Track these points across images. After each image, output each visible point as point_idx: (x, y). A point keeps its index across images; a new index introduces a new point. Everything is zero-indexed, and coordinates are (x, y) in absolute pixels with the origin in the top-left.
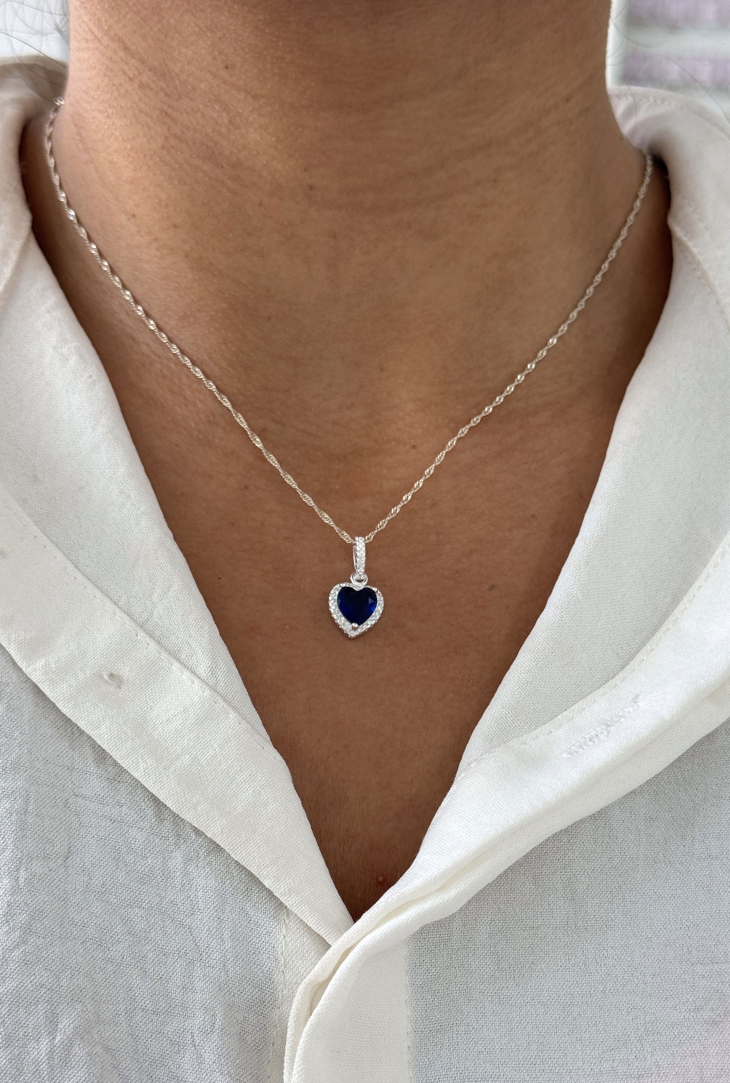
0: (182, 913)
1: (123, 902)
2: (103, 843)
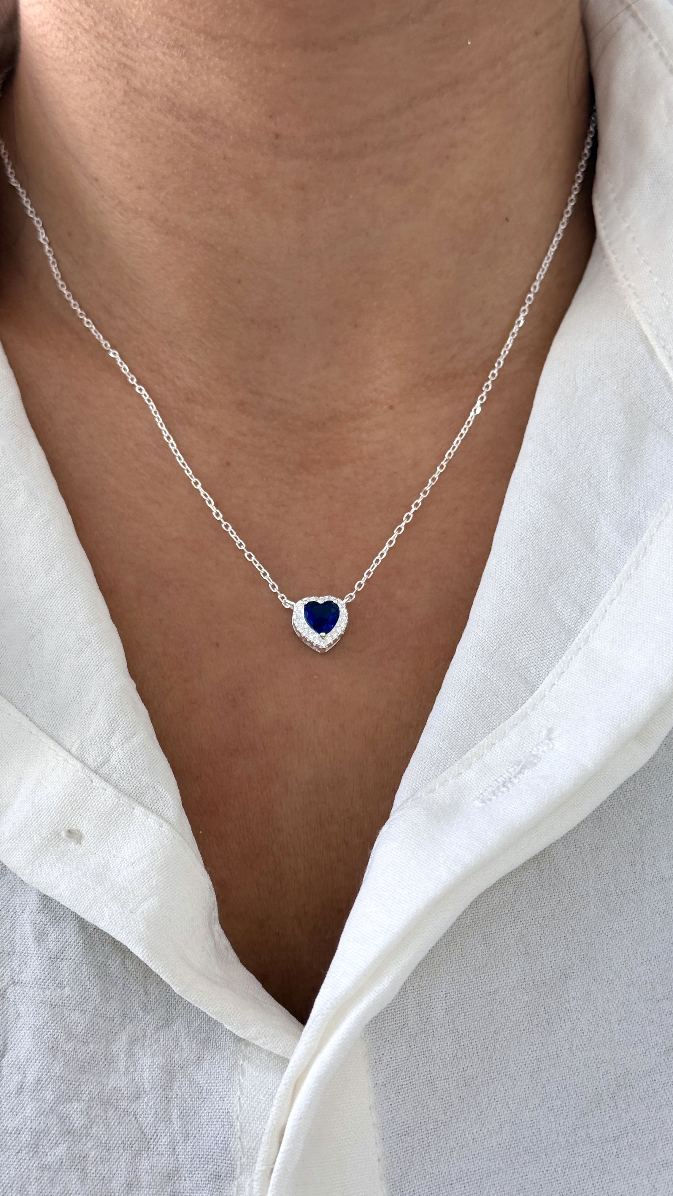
2: (41, 1033)
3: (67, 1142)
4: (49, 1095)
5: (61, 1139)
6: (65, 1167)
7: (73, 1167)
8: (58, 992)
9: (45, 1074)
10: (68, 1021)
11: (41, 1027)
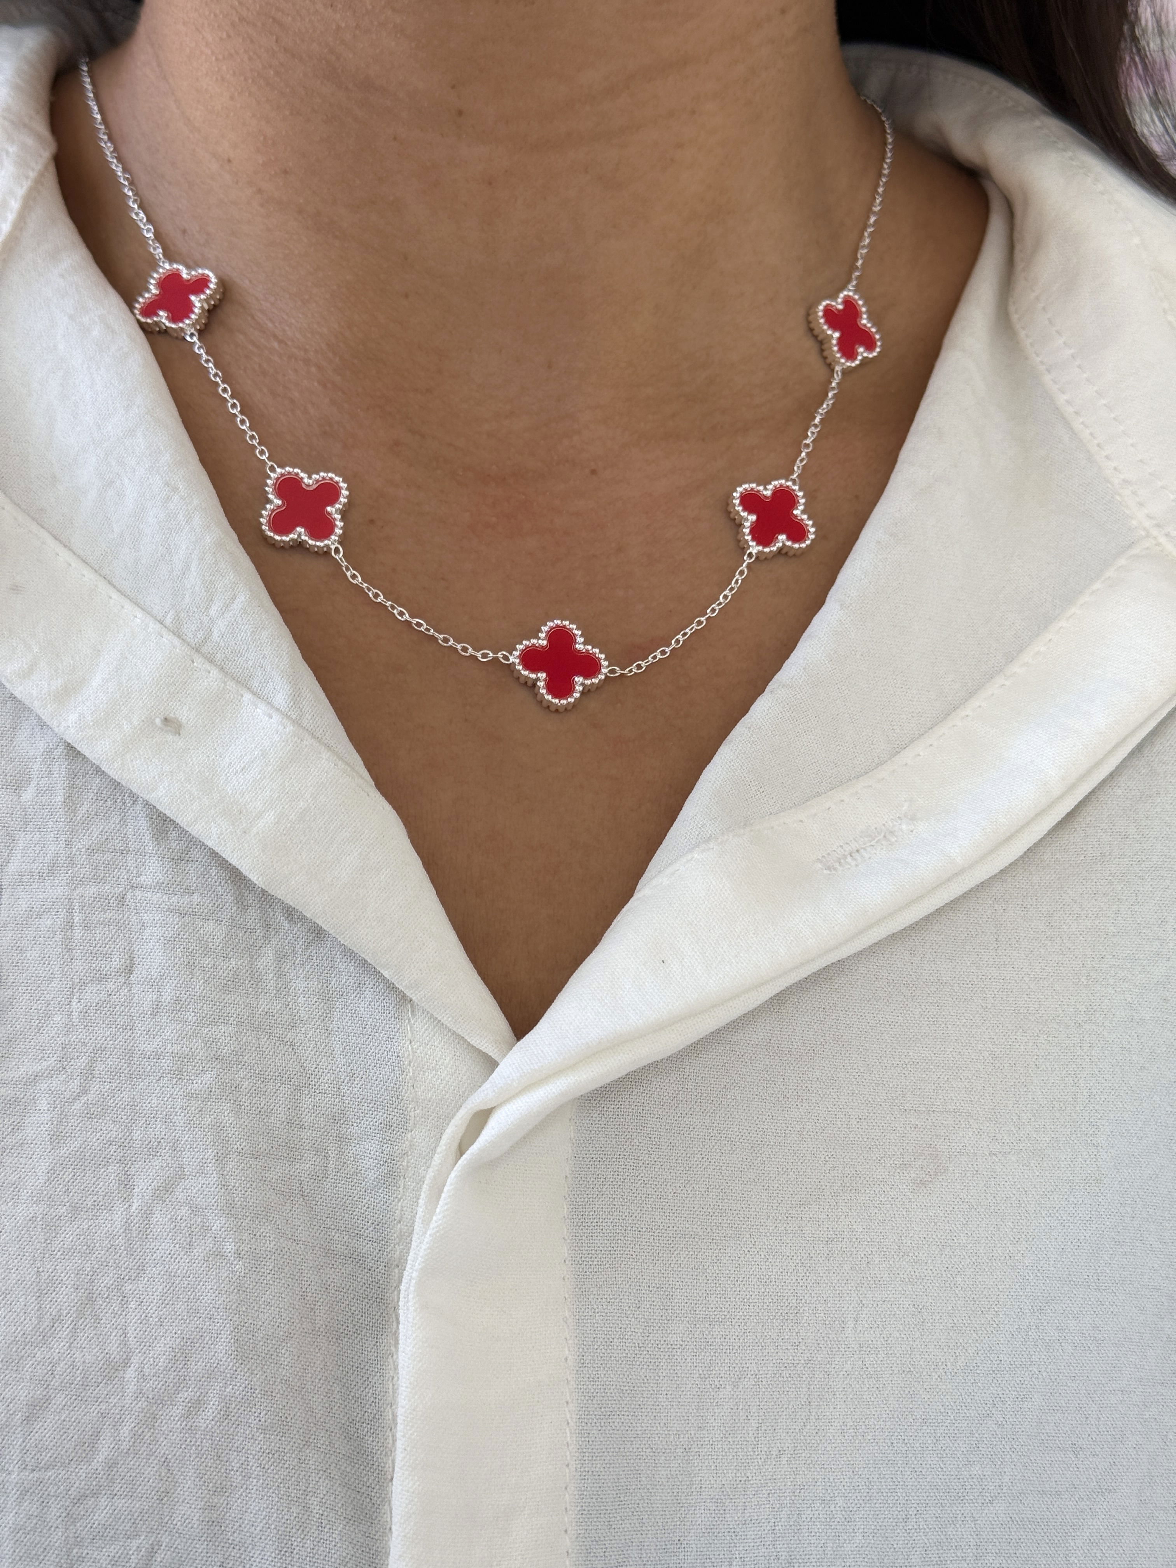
2: (172, 946)
8: (186, 899)
9: (183, 993)
10: (202, 932)
11: (172, 939)
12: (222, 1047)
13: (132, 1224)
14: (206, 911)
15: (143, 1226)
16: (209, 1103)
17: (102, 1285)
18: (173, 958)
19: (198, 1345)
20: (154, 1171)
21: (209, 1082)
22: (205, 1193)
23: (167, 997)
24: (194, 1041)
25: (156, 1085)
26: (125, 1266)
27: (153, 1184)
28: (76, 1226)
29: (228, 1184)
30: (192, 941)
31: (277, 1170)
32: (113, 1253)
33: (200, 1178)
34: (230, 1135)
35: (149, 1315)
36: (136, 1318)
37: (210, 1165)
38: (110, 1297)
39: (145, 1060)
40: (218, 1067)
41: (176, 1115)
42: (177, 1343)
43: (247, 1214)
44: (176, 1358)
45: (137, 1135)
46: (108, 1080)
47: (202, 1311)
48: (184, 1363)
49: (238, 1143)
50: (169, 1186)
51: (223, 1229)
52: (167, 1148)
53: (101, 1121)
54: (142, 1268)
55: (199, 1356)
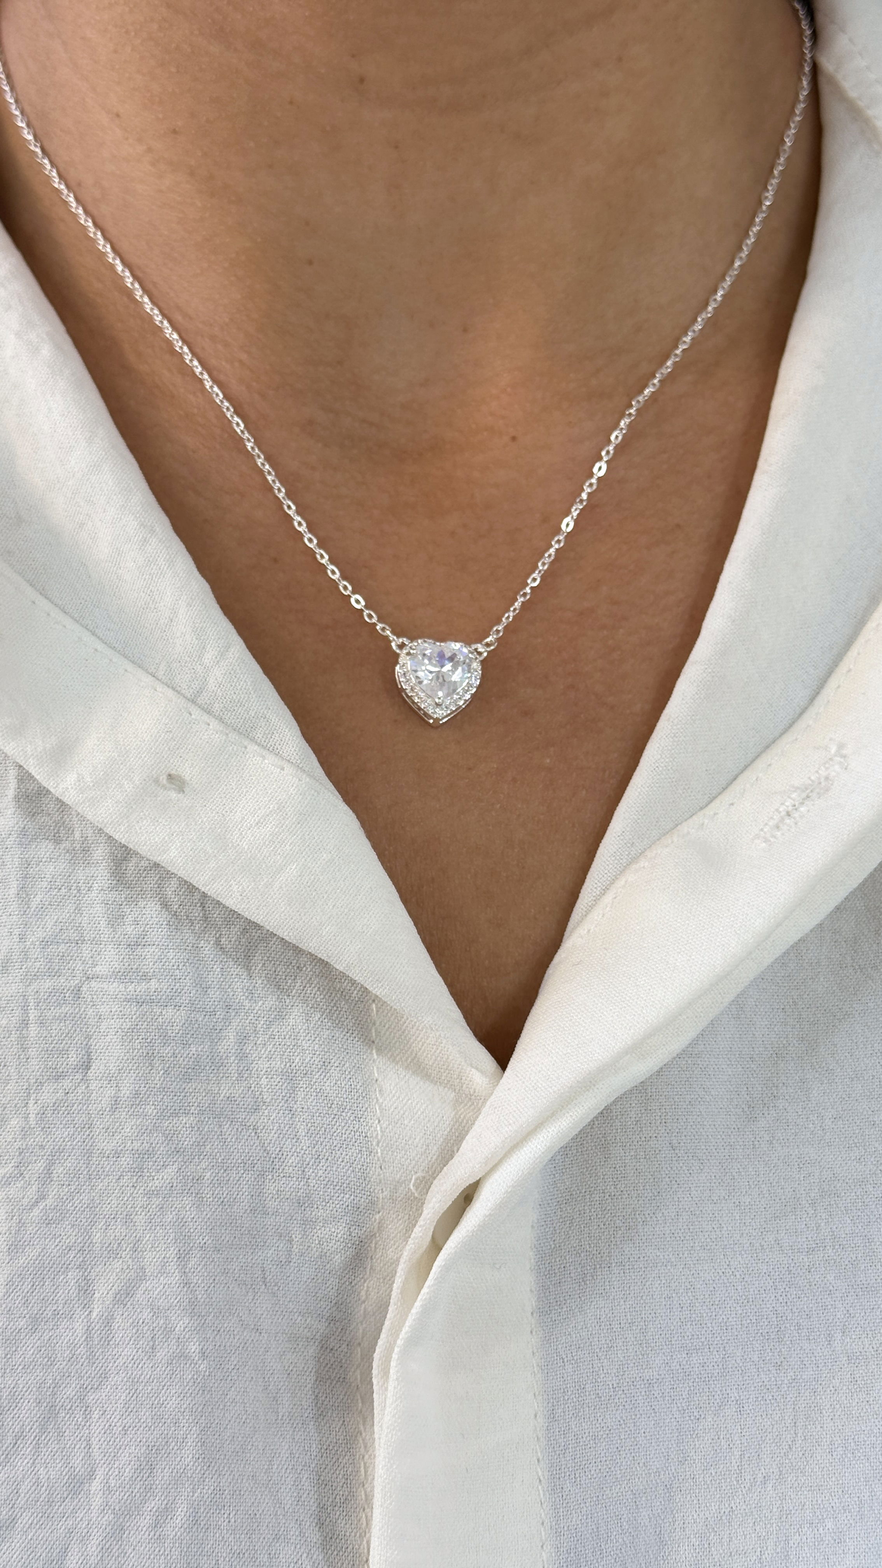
0: (243, 1110)
1: (166, 1111)
2: (131, 1037)
3: (177, 1163)
4: (150, 1110)
5: (169, 1160)
6: (176, 1192)
7: (186, 1191)
8: (143, 986)
9: (143, 1085)
10: (160, 1020)
11: (130, 1030)
12: (183, 1139)
13: (94, 1331)
14: (164, 997)
15: (104, 1332)
16: (170, 1199)
17: (65, 1397)
18: (131, 1051)
19: (164, 1451)
20: (114, 1274)
21: (170, 1177)
22: (167, 1293)
23: (126, 1091)
24: (155, 1135)
25: (116, 1185)
26: (87, 1375)
27: (113, 1288)
28: (37, 1338)
29: (190, 1281)
30: (151, 1030)
31: (239, 1261)
32: (75, 1363)
33: (162, 1278)
34: (192, 1231)
35: (113, 1424)
36: (101, 1427)
37: (172, 1264)
38: (73, 1408)
39: (104, 1159)
40: (180, 1160)
41: (136, 1214)
42: (142, 1452)
43: (211, 1310)
44: (142, 1467)
45: (97, 1237)
46: (67, 1183)
47: (167, 1417)
48: (149, 1471)
49: (201, 1238)
50: (130, 1288)
51: (187, 1329)
52: (128, 1249)
53: (59, 1226)
54: (105, 1376)
55: (165, 1463)
